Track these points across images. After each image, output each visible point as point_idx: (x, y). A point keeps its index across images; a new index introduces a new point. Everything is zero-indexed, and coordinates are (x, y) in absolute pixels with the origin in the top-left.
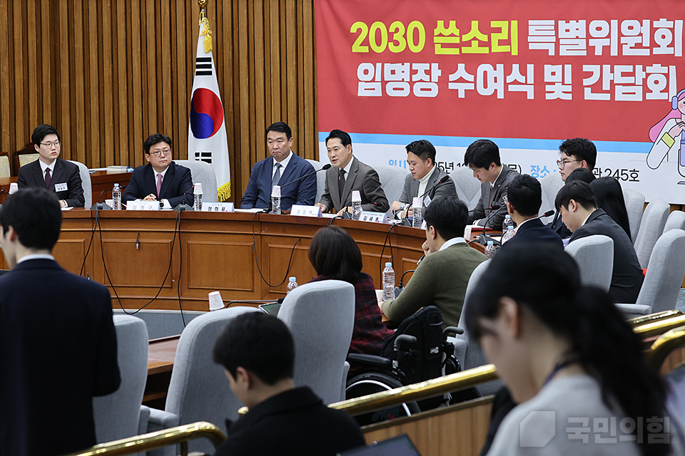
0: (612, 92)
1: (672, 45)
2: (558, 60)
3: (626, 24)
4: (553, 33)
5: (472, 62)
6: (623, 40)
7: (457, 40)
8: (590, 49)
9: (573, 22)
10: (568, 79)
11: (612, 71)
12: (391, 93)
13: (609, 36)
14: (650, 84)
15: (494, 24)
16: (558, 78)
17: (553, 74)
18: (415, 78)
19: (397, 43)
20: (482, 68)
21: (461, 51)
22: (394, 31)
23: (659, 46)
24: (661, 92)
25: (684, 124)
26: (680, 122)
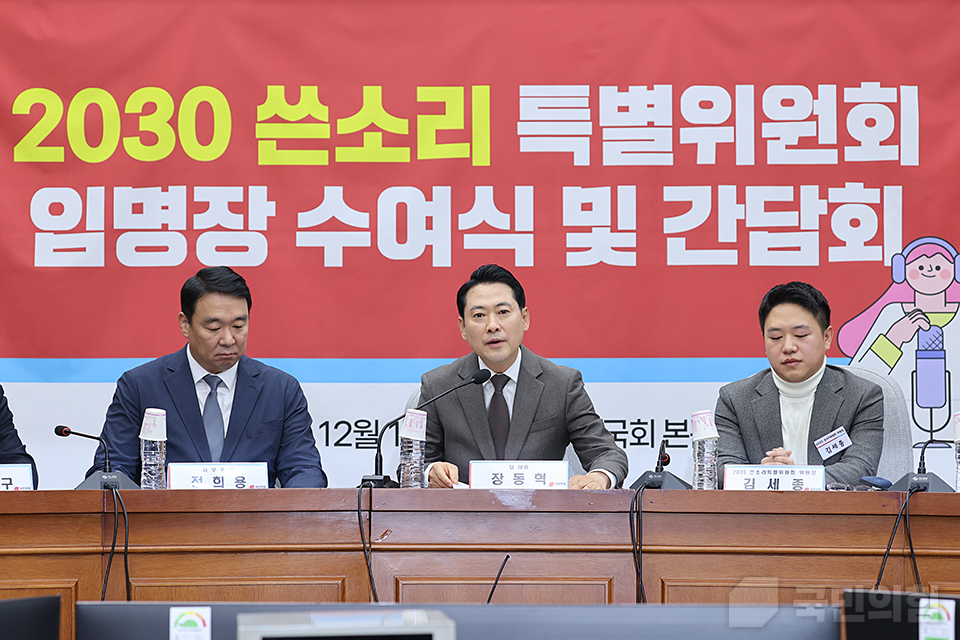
0: (742, 245)
1: (894, 139)
2: (597, 174)
3: (774, 95)
4: (587, 114)
5: (364, 184)
6: (767, 130)
7: (323, 132)
8: (685, 153)
9: (637, 94)
10: (628, 217)
11: (741, 199)
12: (127, 256)
13: (731, 122)
14: (839, 225)
15: (425, 94)
16: (601, 215)
17: (587, 207)
18: (201, 220)
19: (150, 139)
20: (388, 199)
21: (332, 156)
22: (140, 111)
23: (858, 144)
24: (866, 244)
25: (924, 314)
26: (914, 311)
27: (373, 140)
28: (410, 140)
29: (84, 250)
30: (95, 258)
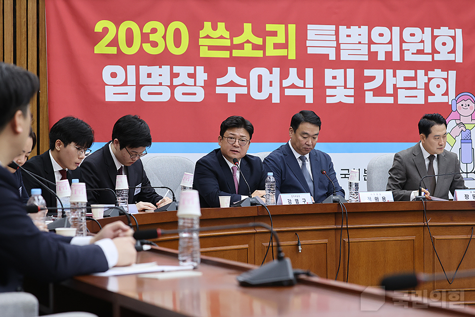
0: (395, 95)
1: (453, 51)
2: (339, 64)
3: (407, 31)
4: (334, 38)
5: (244, 66)
6: (405, 46)
7: (227, 43)
8: (373, 55)
9: (354, 29)
10: (351, 83)
11: (395, 76)
12: (145, 97)
13: (390, 42)
14: (432, 87)
15: (270, 27)
16: (340, 81)
17: (334, 78)
18: (176, 81)
19: (155, 44)
20: (255, 73)
21: (231, 54)
22: (150, 32)
23: (439, 53)
24: (442, 95)
25: (463, 124)
26: (460, 123)
27: (248, 47)
28: (262, 47)
29: (127, 94)
30: (131, 98)
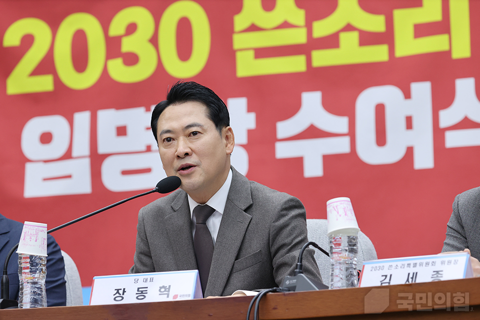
7: (298, 37)
19: (131, 59)
21: (309, 61)
27: (349, 40)
28: (387, 38)
29: (70, 177)
30: (81, 185)
